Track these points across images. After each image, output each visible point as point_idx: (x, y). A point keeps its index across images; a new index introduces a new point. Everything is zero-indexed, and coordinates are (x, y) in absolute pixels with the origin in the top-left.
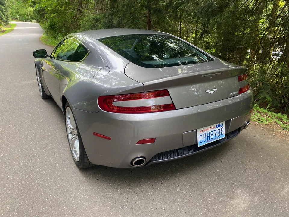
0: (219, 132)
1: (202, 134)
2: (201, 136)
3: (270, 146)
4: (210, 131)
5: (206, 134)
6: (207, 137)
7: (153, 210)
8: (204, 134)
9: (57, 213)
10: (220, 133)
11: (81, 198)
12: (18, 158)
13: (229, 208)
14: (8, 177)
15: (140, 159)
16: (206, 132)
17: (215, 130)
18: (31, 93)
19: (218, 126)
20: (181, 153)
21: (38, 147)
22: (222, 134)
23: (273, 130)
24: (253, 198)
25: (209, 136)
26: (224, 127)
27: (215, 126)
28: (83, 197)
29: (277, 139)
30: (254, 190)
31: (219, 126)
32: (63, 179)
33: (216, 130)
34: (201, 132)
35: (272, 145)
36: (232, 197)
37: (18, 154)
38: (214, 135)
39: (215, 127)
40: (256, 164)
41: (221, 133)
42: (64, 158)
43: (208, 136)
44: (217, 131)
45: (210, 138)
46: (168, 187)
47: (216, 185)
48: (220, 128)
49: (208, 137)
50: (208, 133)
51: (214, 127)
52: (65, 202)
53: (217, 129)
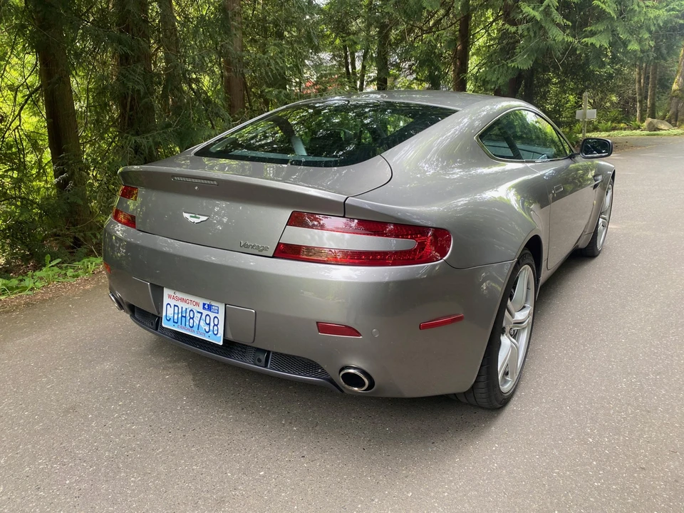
0: (208, 322)
1: (173, 302)
2: (169, 306)
4: (190, 307)
5: (180, 311)
6: (180, 315)
8: (175, 306)
10: (209, 324)
16: (180, 304)
17: (198, 312)
19: (206, 307)
22: (216, 333)
25: (185, 317)
27: (201, 301)
31: (210, 308)
33: (202, 313)
34: (170, 297)
39: (201, 306)
41: (211, 328)
43: (182, 316)
44: (204, 317)
45: (187, 323)
48: (212, 315)
49: (184, 319)
50: (184, 309)
51: (197, 304)
53: (205, 312)
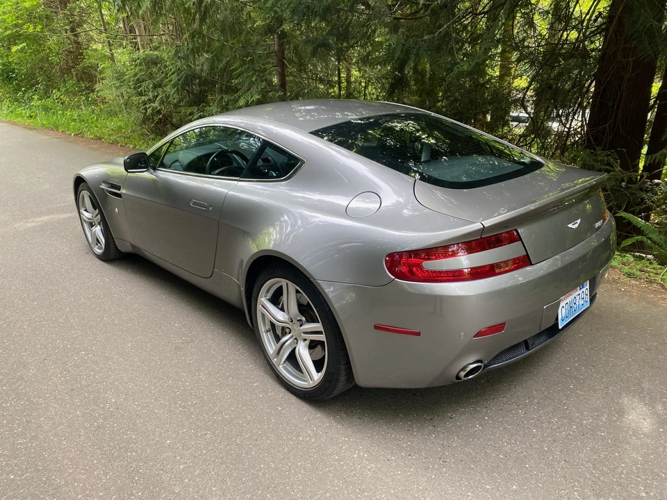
0: (583, 297)
1: (564, 304)
2: (563, 308)
3: (628, 311)
5: (569, 304)
6: (569, 308)
7: (502, 457)
8: (566, 304)
9: (328, 494)
11: (354, 458)
12: (155, 400)
13: (627, 432)
14: (168, 442)
15: (475, 365)
16: (568, 300)
18: (60, 249)
19: (581, 287)
20: (533, 344)
21: (184, 373)
22: (587, 300)
23: (614, 281)
24: (654, 407)
25: (572, 307)
26: (588, 287)
27: (578, 286)
28: (355, 456)
29: (631, 296)
30: (648, 394)
31: (583, 286)
32: (288, 428)
33: (579, 294)
34: (562, 301)
35: (630, 310)
36: (621, 412)
37: (150, 392)
38: (577, 303)
39: (579, 289)
40: (625, 349)
41: (585, 299)
42: (257, 386)
44: (581, 296)
45: (573, 310)
46: (500, 412)
47: (582, 395)
48: (584, 290)
49: (571, 309)
50: (571, 301)
51: (577, 290)
52: (329, 471)
53: (581, 292)
